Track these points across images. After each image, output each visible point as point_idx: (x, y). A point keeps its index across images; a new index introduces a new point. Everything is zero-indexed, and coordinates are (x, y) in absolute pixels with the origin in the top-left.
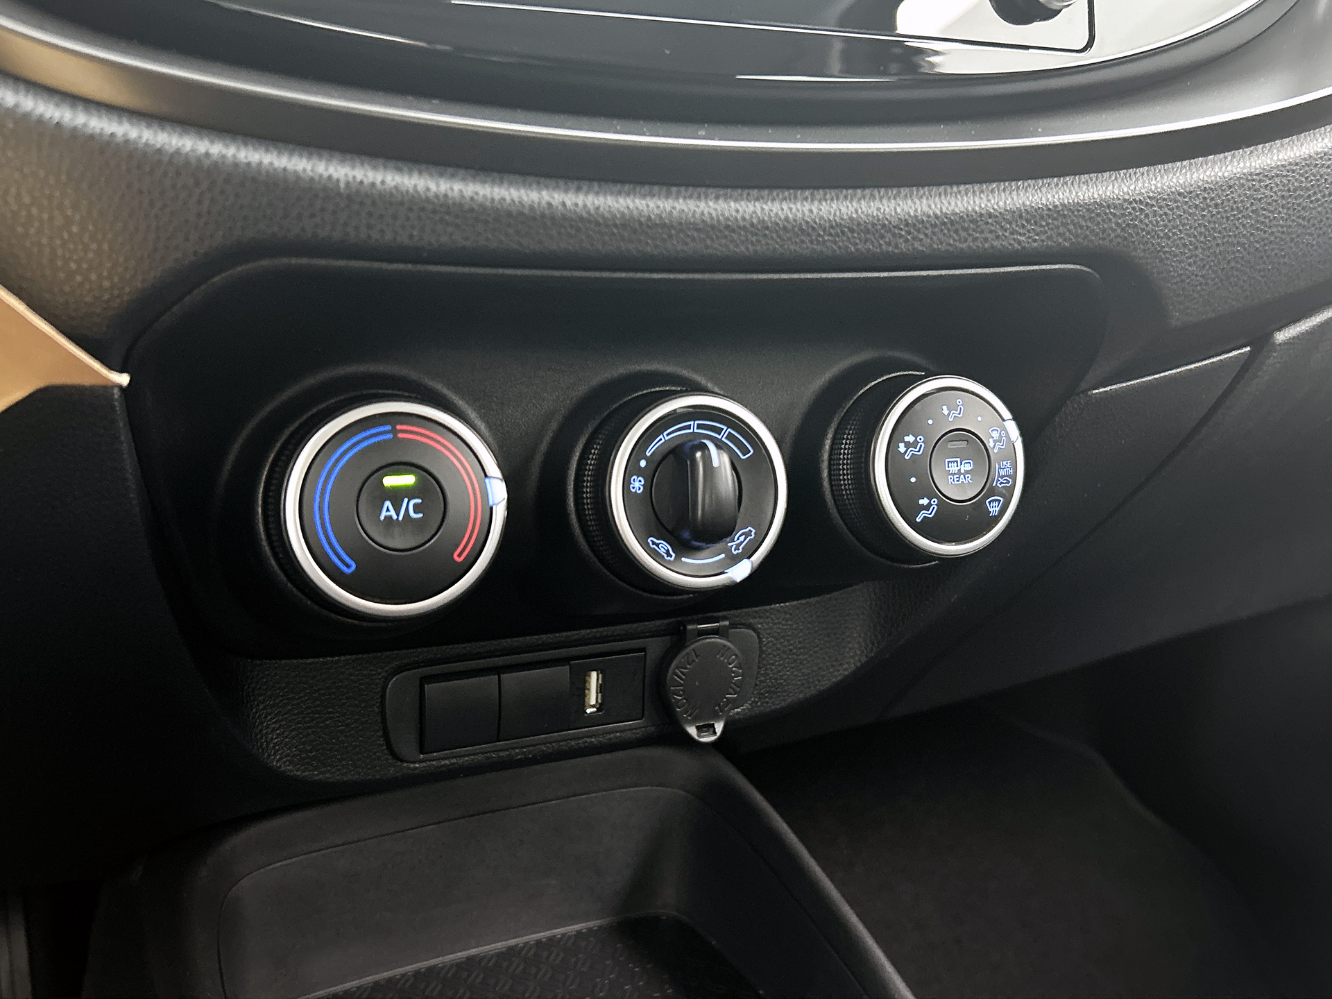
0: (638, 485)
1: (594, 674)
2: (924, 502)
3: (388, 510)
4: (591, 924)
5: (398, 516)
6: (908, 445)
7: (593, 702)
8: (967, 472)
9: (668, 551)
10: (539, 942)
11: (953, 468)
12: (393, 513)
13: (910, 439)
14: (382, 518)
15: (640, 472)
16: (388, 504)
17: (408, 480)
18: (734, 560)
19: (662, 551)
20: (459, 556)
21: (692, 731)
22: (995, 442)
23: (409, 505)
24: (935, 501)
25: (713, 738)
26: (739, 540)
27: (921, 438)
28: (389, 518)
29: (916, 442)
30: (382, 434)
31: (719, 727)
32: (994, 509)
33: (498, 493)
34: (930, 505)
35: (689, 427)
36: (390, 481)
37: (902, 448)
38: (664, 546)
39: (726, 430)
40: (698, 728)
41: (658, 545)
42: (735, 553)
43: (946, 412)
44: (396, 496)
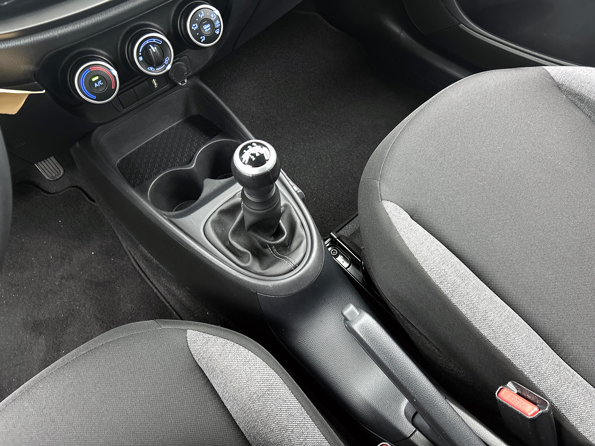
0: (141, 59)
1: (154, 80)
2: (201, 38)
3: (96, 85)
4: (179, 121)
5: (98, 85)
6: (194, 27)
7: (156, 85)
8: (209, 27)
9: (153, 69)
10: (169, 129)
11: (205, 28)
12: (97, 85)
13: (194, 25)
14: (96, 87)
15: (140, 56)
16: (95, 84)
17: (97, 78)
18: (167, 65)
19: (152, 70)
20: (113, 87)
21: (180, 84)
22: (213, 18)
23: (100, 82)
24: (204, 37)
25: (185, 84)
26: (166, 61)
27: (196, 24)
28: (97, 86)
29: (195, 26)
30: (87, 71)
31: (186, 81)
32: (218, 33)
33: (115, 73)
34: (203, 38)
35: (146, 42)
36: (94, 79)
37: (193, 28)
38: (151, 68)
39: (154, 40)
40: (181, 83)
41: (150, 69)
42: (166, 64)
43: (200, 16)
44: (96, 81)
